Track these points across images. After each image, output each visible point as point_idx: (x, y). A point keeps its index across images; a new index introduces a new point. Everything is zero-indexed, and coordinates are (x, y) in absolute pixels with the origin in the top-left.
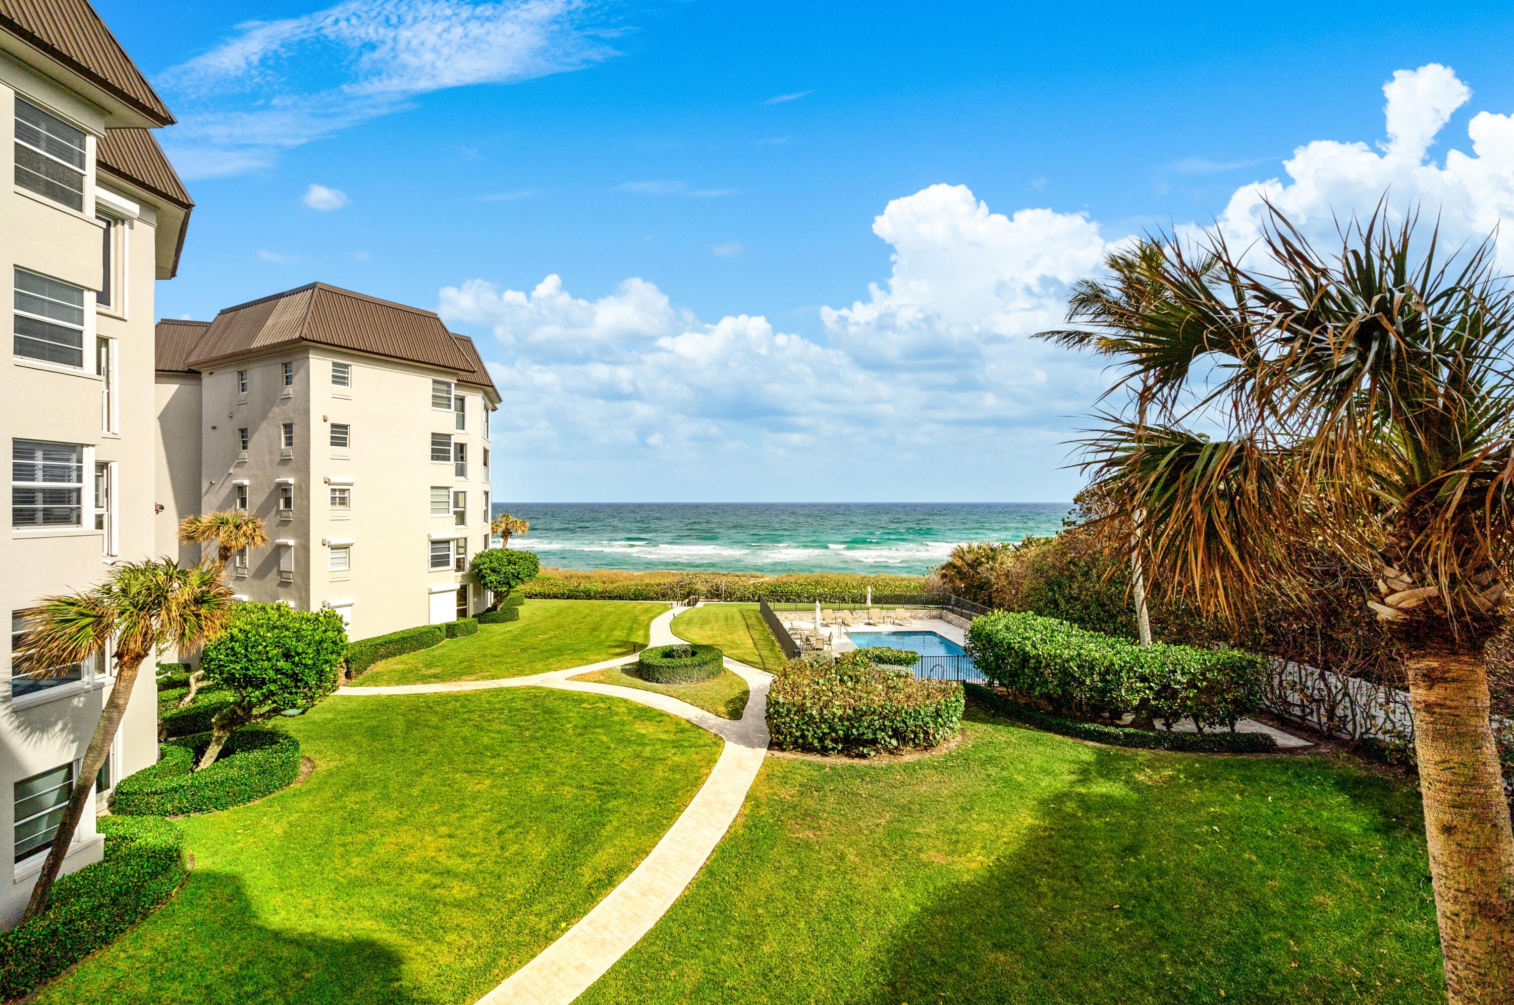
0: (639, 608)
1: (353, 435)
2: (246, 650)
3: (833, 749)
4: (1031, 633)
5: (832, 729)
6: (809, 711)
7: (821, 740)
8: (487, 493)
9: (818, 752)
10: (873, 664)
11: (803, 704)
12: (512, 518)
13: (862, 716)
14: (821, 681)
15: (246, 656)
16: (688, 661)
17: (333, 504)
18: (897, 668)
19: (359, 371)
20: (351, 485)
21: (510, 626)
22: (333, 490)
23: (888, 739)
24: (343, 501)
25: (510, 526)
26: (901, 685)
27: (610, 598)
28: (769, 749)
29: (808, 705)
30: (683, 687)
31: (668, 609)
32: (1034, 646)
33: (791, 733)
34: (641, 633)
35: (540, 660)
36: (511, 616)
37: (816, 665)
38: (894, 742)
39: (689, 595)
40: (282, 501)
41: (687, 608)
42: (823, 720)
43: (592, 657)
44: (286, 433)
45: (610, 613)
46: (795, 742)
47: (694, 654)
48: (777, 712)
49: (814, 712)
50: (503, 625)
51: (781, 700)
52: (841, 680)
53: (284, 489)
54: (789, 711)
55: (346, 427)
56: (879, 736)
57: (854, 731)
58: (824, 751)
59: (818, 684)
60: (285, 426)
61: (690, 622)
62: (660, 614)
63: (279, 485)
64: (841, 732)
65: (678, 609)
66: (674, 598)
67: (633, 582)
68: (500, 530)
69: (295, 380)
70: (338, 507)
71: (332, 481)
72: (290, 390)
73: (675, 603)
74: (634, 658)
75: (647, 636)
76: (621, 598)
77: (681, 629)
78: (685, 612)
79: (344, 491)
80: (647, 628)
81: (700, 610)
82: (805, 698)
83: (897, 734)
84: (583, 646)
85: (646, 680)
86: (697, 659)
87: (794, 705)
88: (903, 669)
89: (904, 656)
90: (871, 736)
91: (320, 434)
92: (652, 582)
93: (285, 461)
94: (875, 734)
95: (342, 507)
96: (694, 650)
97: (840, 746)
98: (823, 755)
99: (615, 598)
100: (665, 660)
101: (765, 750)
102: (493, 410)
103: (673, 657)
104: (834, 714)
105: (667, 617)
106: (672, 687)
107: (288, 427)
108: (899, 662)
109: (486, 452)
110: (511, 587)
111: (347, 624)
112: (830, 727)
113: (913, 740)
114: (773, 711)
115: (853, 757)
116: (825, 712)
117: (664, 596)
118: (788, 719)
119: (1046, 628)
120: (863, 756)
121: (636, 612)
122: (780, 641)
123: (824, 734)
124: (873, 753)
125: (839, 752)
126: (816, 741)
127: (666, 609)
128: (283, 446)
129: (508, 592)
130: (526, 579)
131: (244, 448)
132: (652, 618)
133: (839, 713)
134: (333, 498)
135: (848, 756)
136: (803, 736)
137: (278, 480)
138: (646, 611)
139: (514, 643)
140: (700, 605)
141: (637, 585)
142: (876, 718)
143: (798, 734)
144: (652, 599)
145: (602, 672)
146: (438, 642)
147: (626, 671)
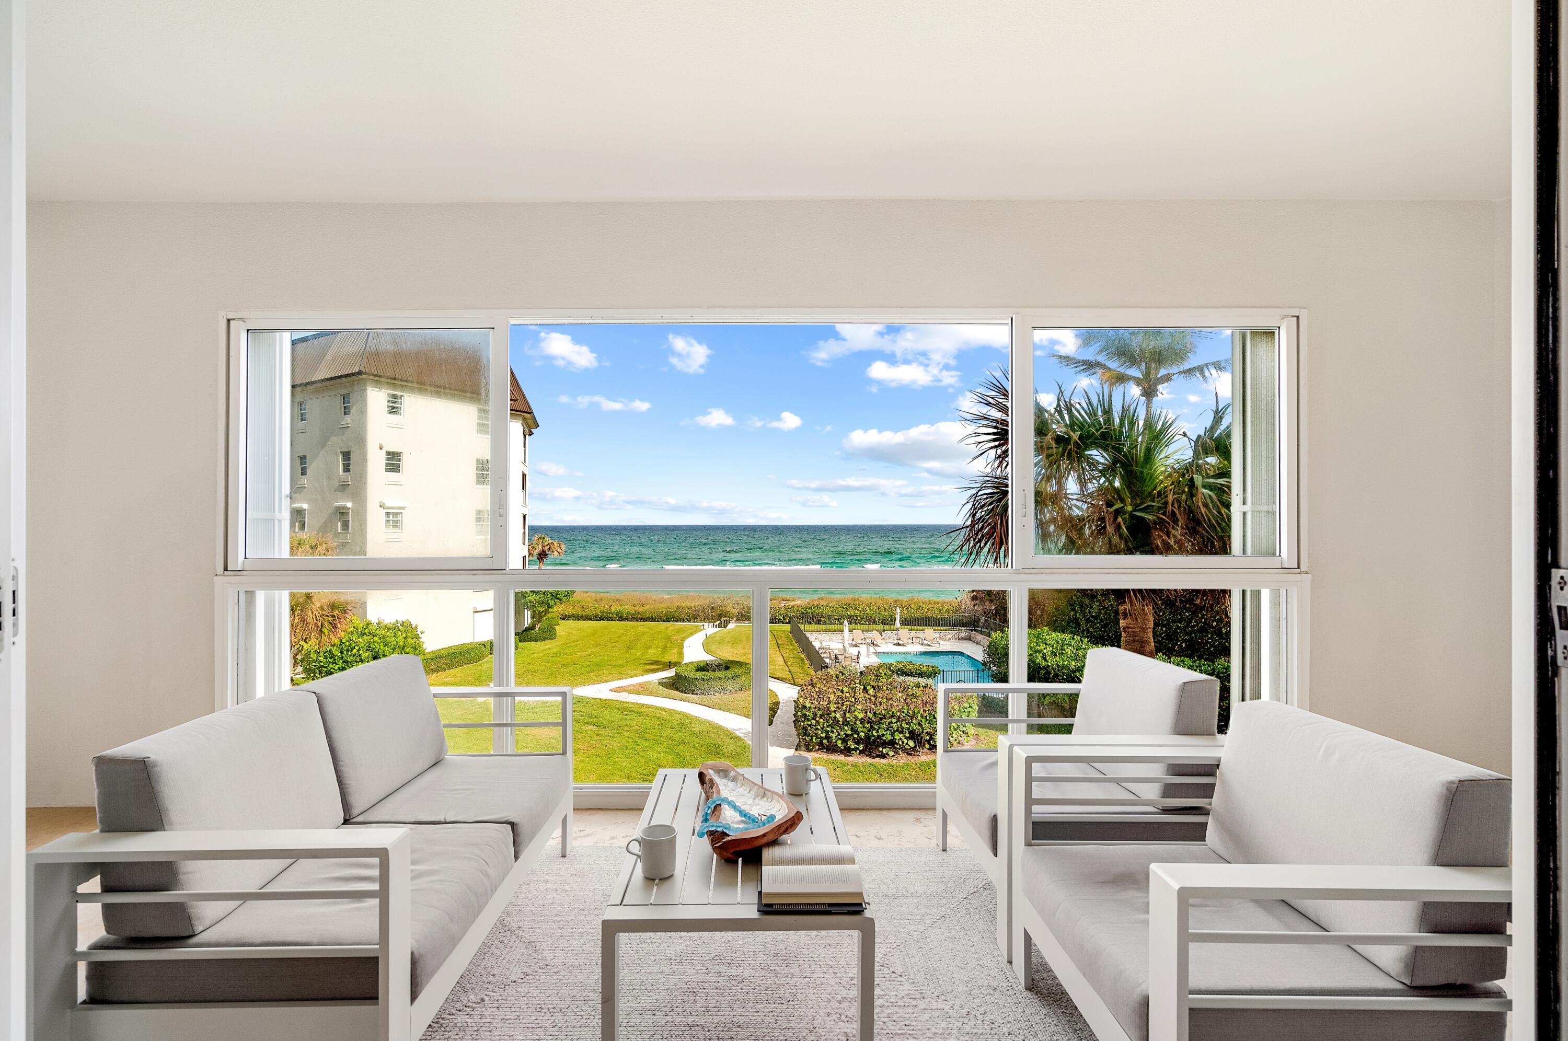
0: (671, 628)
1: (405, 463)
2: (342, 652)
3: (856, 749)
4: (1042, 646)
5: (854, 731)
6: (833, 715)
7: (844, 741)
8: (524, 516)
9: (841, 752)
10: (896, 677)
11: (829, 709)
12: (548, 540)
13: (881, 719)
14: (845, 689)
15: (342, 658)
16: (722, 674)
17: (387, 526)
18: (917, 680)
19: (412, 402)
20: (403, 508)
21: (548, 644)
22: (388, 514)
23: (905, 741)
24: (396, 524)
25: (546, 549)
26: (919, 693)
27: (642, 619)
28: (796, 750)
29: (833, 709)
30: (717, 698)
31: (701, 630)
32: (1044, 658)
33: (816, 735)
34: (675, 651)
35: (582, 675)
36: (549, 634)
37: (841, 677)
38: (911, 743)
39: (720, 616)
40: (339, 524)
41: (718, 629)
42: (846, 723)
43: (630, 672)
44: (344, 460)
45: (644, 633)
46: (821, 744)
47: (727, 668)
48: (805, 715)
49: (838, 716)
50: (543, 643)
51: (808, 705)
52: (865, 689)
53: (342, 513)
54: (815, 715)
55: (399, 454)
56: (897, 737)
57: (874, 733)
58: (847, 751)
59: (842, 692)
60: (343, 453)
61: (722, 641)
62: (692, 634)
63: (338, 508)
64: (862, 734)
65: (710, 629)
66: (706, 619)
67: (664, 605)
68: (536, 552)
69: (353, 411)
70: (391, 529)
71: (387, 505)
72: (348, 420)
73: (706, 624)
74: (671, 673)
75: (681, 654)
76: (653, 620)
77: (713, 647)
78: (716, 633)
79: (397, 514)
80: (681, 647)
81: (731, 631)
82: (830, 702)
83: (913, 735)
84: (620, 662)
85: (682, 692)
86: (729, 673)
87: (819, 709)
88: (923, 681)
89: (925, 669)
90: (889, 737)
91: (376, 461)
92: (683, 605)
93: (344, 487)
94: (892, 735)
95: (396, 530)
96: (726, 666)
97: (861, 747)
98: (846, 755)
99: (646, 620)
100: (700, 673)
101: (794, 750)
102: (530, 435)
103: (708, 670)
104: (856, 717)
105: (699, 638)
106: (707, 698)
107: (346, 455)
108: (921, 675)
109: (524, 476)
110: (549, 606)
111: (422, 633)
112: (852, 729)
113: (928, 742)
114: (801, 715)
115: (874, 758)
116: (848, 715)
117: (695, 618)
118: (814, 722)
119: (1058, 642)
120: (883, 756)
121: (669, 632)
122: (809, 658)
123: (847, 735)
124: (891, 753)
125: (861, 753)
126: (839, 742)
127: (698, 630)
128: (341, 472)
129: (546, 612)
130: (564, 599)
131: (304, 473)
132: (684, 639)
133: (861, 716)
134: (388, 521)
135: (870, 756)
136: (828, 738)
137: (336, 504)
138: (679, 631)
139: (554, 659)
140: (731, 626)
141: (667, 607)
142: (894, 720)
143: (823, 735)
144: (683, 621)
145: (641, 685)
146: (484, 657)
147: (663, 683)
